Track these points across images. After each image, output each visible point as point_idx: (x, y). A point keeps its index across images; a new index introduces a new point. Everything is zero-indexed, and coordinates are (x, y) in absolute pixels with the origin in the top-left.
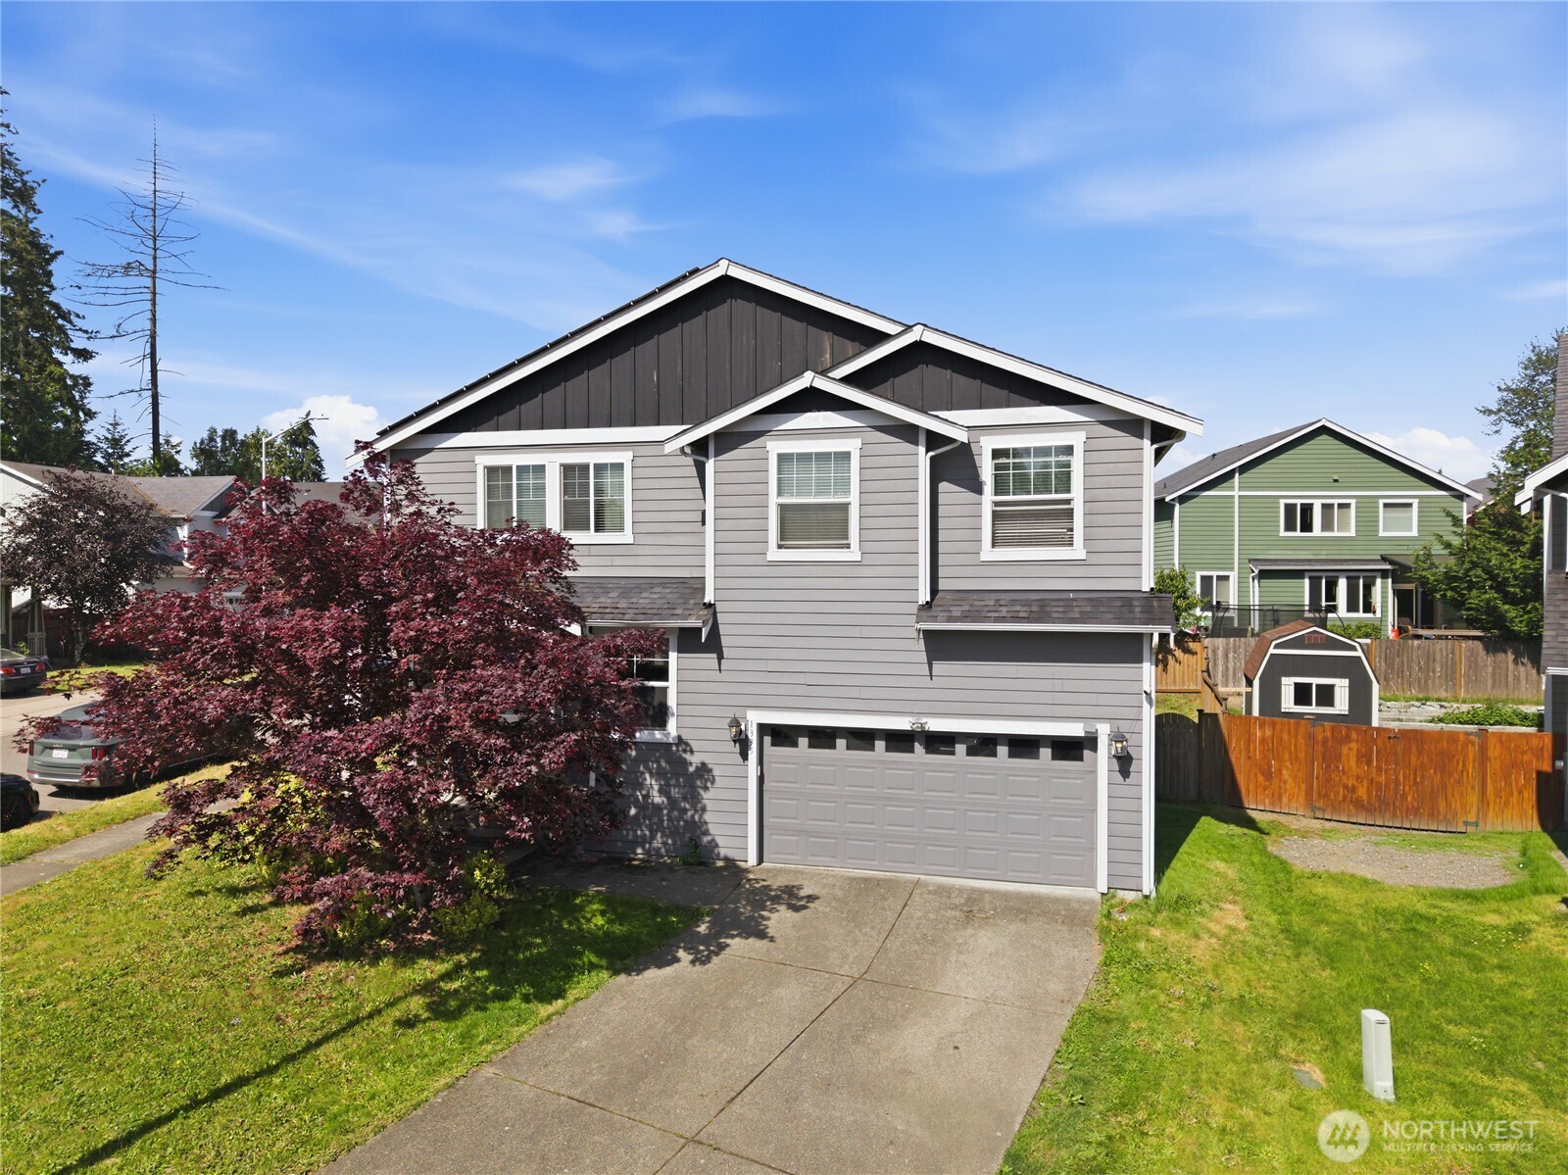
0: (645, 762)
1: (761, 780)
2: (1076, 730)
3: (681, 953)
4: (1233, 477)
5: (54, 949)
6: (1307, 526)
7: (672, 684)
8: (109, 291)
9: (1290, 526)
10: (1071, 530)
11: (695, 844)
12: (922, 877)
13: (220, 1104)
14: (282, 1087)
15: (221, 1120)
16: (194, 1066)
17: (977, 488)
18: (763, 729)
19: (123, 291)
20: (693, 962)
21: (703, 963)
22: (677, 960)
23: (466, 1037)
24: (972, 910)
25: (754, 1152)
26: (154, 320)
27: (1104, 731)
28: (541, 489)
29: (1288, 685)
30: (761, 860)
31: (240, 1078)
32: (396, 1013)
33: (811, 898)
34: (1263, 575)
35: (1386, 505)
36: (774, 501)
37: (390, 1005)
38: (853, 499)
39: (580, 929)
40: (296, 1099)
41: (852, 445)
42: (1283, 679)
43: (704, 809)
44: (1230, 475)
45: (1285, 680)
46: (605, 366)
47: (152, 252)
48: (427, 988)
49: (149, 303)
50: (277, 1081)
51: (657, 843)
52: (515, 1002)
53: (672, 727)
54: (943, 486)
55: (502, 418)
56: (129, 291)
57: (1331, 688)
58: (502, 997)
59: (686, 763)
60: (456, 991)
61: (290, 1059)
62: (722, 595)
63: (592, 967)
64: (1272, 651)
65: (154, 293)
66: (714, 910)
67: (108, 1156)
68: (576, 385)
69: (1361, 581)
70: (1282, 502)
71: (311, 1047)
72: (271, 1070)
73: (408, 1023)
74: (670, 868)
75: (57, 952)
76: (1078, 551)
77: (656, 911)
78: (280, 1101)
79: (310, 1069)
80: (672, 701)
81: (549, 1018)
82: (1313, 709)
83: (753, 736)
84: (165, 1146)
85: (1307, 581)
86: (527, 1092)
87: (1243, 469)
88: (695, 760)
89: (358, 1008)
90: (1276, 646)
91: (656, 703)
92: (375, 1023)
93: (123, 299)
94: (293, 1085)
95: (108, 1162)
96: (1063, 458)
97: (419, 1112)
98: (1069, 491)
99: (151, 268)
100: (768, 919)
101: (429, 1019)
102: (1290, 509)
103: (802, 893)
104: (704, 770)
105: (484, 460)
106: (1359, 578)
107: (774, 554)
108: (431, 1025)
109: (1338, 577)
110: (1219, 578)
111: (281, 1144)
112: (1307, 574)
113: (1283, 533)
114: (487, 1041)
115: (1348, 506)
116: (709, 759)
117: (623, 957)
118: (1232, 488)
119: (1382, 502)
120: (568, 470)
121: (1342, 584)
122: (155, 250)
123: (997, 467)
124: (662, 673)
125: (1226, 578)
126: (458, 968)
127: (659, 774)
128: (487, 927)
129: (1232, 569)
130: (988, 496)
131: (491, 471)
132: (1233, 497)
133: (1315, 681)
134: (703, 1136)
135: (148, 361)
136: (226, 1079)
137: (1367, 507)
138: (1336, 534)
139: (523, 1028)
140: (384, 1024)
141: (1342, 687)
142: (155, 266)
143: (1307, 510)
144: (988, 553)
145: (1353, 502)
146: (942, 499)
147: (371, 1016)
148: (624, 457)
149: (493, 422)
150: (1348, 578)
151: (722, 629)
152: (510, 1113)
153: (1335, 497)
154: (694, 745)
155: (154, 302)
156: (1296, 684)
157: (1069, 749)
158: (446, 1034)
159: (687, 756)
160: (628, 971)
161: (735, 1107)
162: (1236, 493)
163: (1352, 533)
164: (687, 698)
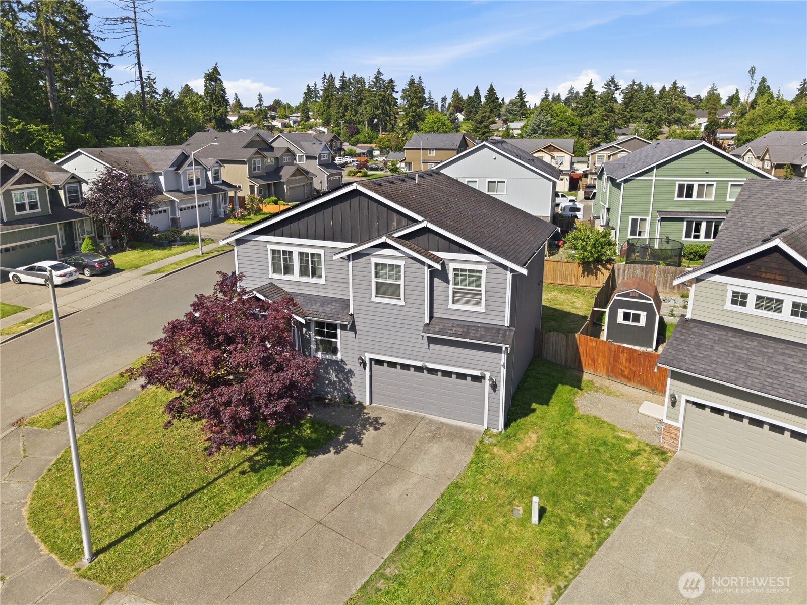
0: (331, 366)
1: (371, 376)
2: (478, 373)
3: (332, 449)
4: (653, 170)
5: (138, 435)
6: (689, 195)
7: (339, 340)
8: (115, 31)
9: (680, 195)
10: (481, 299)
11: (348, 396)
12: (426, 415)
13: (190, 499)
14: (207, 494)
15: (190, 505)
16: (182, 485)
17: (448, 282)
18: (371, 360)
19: (122, 31)
20: (335, 453)
21: (338, 453)
22: (330, 451)
23: (259, 479)
24: (438, 433)
25: (335, 528)
26: (138, 45)
27: (488, 375)
28: (291, 260)
29: (621, 312)
30: (371, 402)
31: (195, 490)
32: (240, 468)
33: (383, 424)
34: (663, 220)
35: (732, 185)
36: (374, 280)
37: (238, 465)
38: (402, 282)
39: (302, 435)
40: (210, 499)
41: (401, 263)
42: (619, 310)
43: (351, 384)
44: (651, 169)
45: (620, 310)
46: (313, 216)
47: (133, 9)
48: (250, 459)
49: (135, 36)
50: (205, 492)
51: (336, 393)
52: (276, 466)
53: (339, 356)
54: (436, 279)
55: (276, 231)
56: (125, 30)
57: (639, 315)
58: (272, 464)
59: (344, 369)
60: (259, 460)
61: (209, 484)
62: (355, 311)
63: (303, 453)
64: (615, 297)
65: (136, 31)
66: (348, 428)
67: (161, 515)
68: (302, 222)
69: (714, 223)
70: (678, 183)
71: (216, 480)
72: (203, 488)
73: (243, 473)
74: (338, 404)
75: (139, 436)
76: (482, 309)
77: (328, 428)
78: (206, 499)
79: (214, 488)
80: (339, 346)
81: (286, 473)
82: (630, 323)
83: (367, 362)
84: (176, 513)
85: (685, 223)
86: (275, 501)
87: (658, 166)
88: (347, 368)
89: (229, 466)
90: (617, 296)
91: (333, 346)
92: (233, 472)
93: (121, 35)
94: (210, 494)
95: (162, 516)
96: (478, 274)
97: (244, 506)
98: (480, 287)
99: (133, 17)
100: (364, 434)
101: (249, 472)
102: (681, 187)
103: (381, 421)
104: (350, 371)
105: (271, 247)
106: (713, 222)
107: (374, 299)
108: (250, 473)
109: (702, 221)
110: (641, 220)
111: (206, 515)
112: (686, 220)
113: (676, 198)
114: (266, 481)
115: (712, 185)
116: (353, 369)
117: (313, 448)
118: (652, 176)
119: (730, 183)
120: (301, 254)
121: (704, 225)
122: (135, 8)
123: (455, 275)
124: (335, 336)
125: (645, 220)
126: (260, 450)
127: (335, 370)
128: (271, 434)
129: (648, 216)
130: (451, 286)
131: (273, 251)
132: (652, 180)
133: (632, 312)
134: (322, 522)
135: (137, 66)
136: (191, 490)
137: (722, 186)
138: (704, 199)
139: (277, 477)
140: (236, 472)
141: (643, 315)
142: (135, 16)
143: (690, 187)
144: (451, 306)
145: (715, 183)
146: (435, 284)
147: (232, 469)
148: (321, 252)
149: (273, 232)
150: (707, 222)
151: (356, 324)
152: (270, 509)
153: (706, 180)
154: (347, 362)
155: (136, 35)
156: (624, 312)
157: (476, 379)
158: (254, 478)
159: (345, 366)
160: (312, 455)
161: (334, 512)
162: (653, 178)
163: (713, 199)
164: (344, 346)
